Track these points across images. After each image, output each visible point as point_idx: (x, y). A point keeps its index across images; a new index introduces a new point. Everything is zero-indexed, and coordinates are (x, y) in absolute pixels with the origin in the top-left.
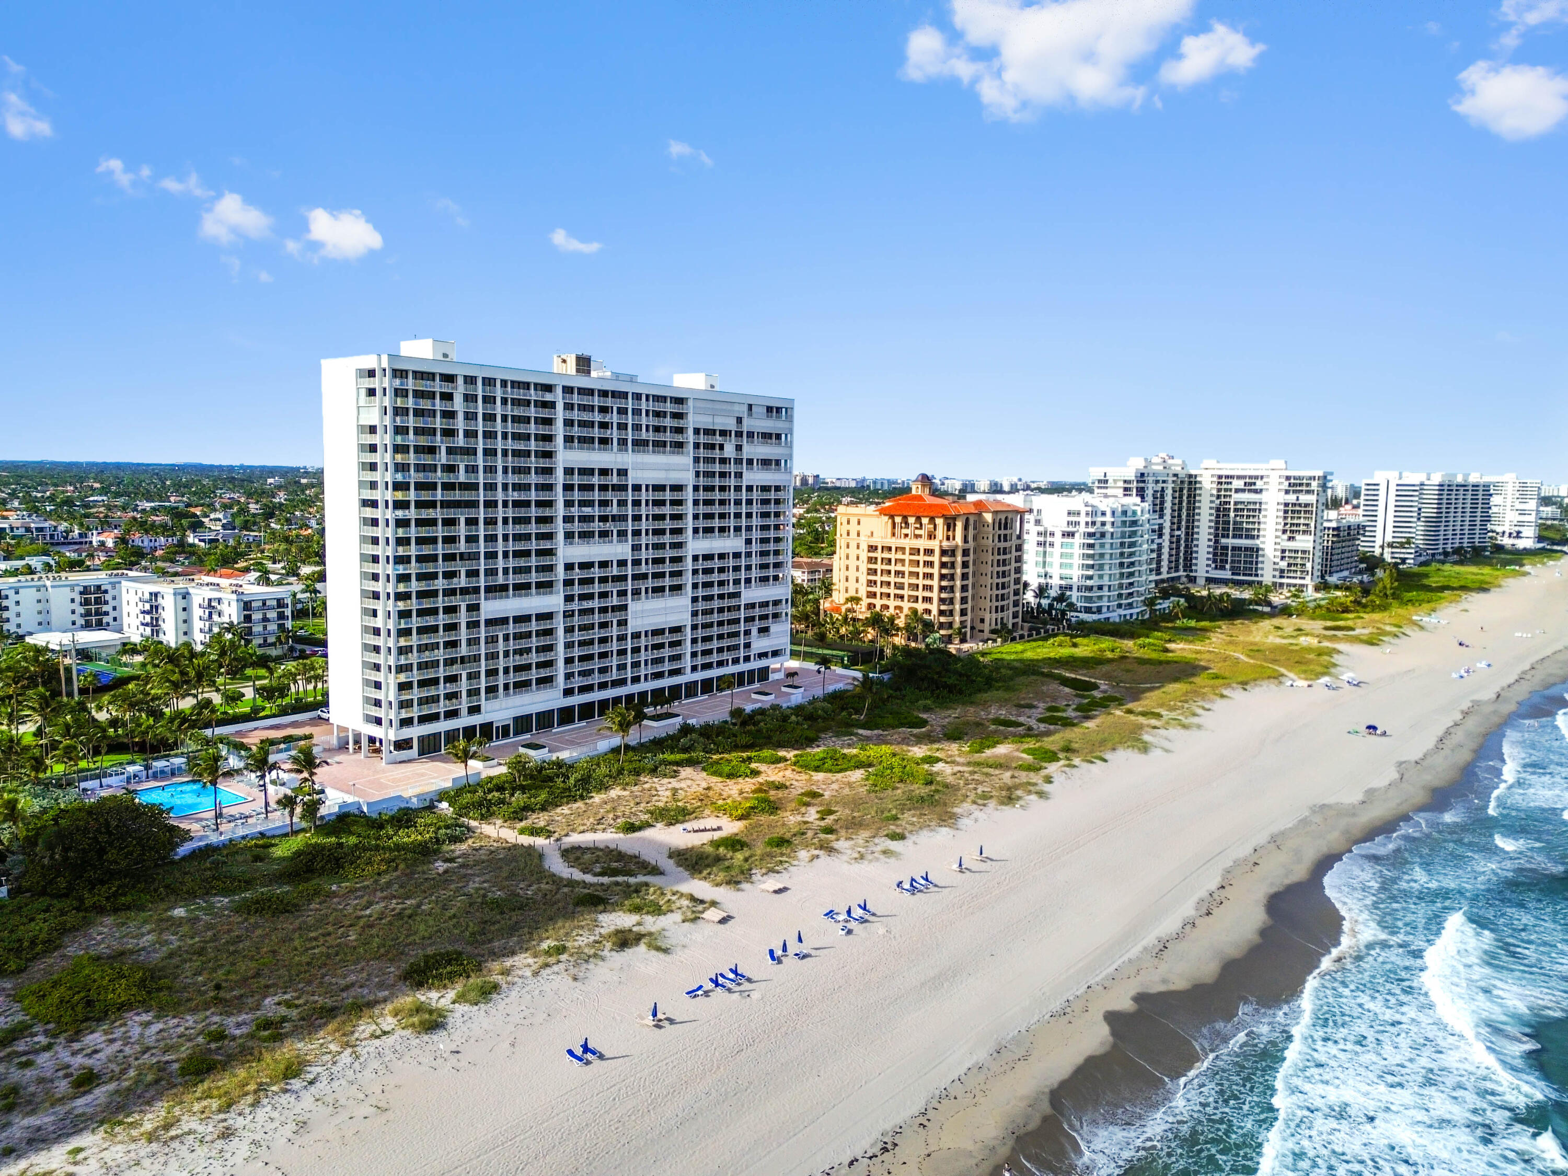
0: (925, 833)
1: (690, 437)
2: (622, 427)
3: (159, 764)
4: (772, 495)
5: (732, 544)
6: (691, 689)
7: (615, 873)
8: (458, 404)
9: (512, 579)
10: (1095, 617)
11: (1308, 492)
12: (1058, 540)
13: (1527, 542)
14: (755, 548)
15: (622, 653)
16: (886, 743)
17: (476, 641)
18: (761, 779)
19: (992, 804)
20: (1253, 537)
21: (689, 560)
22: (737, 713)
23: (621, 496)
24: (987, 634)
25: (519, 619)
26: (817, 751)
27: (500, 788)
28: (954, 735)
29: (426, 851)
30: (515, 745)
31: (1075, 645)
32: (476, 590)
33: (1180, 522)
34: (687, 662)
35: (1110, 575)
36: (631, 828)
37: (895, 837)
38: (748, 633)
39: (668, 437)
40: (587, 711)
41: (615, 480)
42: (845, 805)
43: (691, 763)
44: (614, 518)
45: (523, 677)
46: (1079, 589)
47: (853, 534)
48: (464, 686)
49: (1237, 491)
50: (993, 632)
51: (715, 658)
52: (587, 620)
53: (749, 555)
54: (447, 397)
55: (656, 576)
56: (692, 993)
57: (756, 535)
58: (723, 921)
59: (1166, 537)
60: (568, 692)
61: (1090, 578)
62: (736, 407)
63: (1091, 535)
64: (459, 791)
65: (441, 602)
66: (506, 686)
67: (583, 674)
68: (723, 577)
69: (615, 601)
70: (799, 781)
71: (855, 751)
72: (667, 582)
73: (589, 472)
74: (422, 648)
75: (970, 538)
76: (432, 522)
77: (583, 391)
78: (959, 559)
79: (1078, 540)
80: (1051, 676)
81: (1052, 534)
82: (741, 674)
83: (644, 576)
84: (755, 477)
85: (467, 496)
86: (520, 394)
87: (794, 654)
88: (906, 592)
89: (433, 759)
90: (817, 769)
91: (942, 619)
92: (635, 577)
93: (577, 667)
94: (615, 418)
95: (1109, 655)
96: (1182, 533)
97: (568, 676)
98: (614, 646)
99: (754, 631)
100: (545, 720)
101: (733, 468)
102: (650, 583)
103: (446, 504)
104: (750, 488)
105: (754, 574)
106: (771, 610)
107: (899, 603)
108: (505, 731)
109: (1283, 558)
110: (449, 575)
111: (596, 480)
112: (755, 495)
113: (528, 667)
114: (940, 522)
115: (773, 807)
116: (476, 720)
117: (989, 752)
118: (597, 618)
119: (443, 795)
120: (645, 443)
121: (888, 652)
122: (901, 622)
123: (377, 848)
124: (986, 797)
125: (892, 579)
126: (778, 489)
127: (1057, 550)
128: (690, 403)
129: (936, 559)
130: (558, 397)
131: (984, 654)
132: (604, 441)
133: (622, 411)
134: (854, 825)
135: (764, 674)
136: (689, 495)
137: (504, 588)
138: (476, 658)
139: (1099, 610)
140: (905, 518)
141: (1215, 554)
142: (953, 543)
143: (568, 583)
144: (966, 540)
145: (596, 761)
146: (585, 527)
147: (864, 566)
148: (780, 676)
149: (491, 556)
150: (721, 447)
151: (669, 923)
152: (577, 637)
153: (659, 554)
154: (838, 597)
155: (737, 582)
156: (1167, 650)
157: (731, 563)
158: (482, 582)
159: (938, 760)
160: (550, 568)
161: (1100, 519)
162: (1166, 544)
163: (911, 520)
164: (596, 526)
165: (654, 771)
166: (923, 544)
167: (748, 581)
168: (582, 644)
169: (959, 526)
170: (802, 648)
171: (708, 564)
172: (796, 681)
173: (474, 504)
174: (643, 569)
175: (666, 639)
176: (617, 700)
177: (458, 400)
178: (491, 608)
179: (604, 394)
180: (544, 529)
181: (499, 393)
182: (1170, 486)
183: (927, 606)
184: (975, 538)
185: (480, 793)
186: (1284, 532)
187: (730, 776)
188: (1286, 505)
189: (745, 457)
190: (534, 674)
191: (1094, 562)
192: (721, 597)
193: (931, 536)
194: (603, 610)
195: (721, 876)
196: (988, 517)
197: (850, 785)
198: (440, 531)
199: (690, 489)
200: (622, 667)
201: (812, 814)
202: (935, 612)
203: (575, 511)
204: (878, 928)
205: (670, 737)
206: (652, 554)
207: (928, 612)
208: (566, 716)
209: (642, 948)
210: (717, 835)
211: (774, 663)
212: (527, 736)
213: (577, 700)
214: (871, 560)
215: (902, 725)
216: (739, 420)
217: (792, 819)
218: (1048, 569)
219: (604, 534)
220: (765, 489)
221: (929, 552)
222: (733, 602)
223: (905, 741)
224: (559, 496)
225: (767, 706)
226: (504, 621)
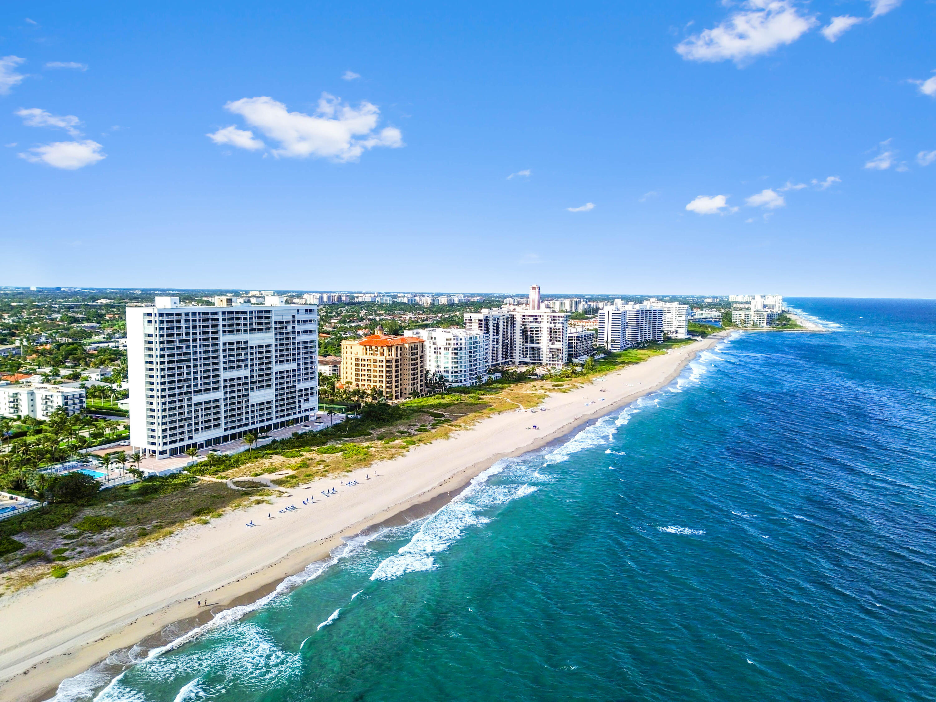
0: (359, 470)
1: (273, 325)
2: (245, 324)
3: (67, 464)
4: (309, 345)
5: (292, 366)
6: (276, 426)
7: (253, 487)
8: (183, 324)
9: (203, 388)
10: (459, 384)
11: (559, 323)
12: (442, 351)
13: (682, 335)
14: (302, 367)
15: (247, 413)
16: (353, 442)
17: (191, 412)
18: (304, 457)
19: (385, 460)
20: (538, 343)
21: (274, 374)
22: (295, 434)
23: (245, 351)
24: (407, 395)
25: (206, 403)
26: (326, 447)
27: (206, 465)
28: (380, 438)
29: (185, 485)
30: (207, 451)
31: (443, 398)
32: (190, 392)
33: (507, 337)
34: (274, 415)
35: (465, 366)
36: (257, 475)
37: (348, 471)
38: (299, 402)
39: (264, 326)
40: (233, 437)
41: (243, 345)
42: (333, 463)
43: (277, 453)
44: (243, 360)
45: (208, 424)
46: (452, 372)
47: (349, 353)
48: (186, 429)
49: (531, 322)
50: (410, 394)
51: (286, 413)
52: (232, 401)
53: (299, 370)
54: (178, 321)
55: (260, 381)
56: (280, 512)
57: (302, 361)
58: (289, 496)
59: (501, 344)
60: (226, 430)
61: (457, 367)
62: (292, 312)
63: (456, 349)
64: (191, 467)
65: (177, 398)
66: (202, 428)
67: (231, 422)
68: (288, 380)
69: (244, 393)
70: (317, 457)
71: (340, 446)
72: (265, 383)
73: (232, 343)
74: (170, 416)
75: (399, 355)
76: (173, 368)
77: (230, 313)
78: (394, 364)
79: (451, 351)
80: (427, 412)
81: (440, 349)
82: (297, 419)
83: (255, 382)
84: (301, 338)
85: (186, 357)
86: (205, 317)
87: (320, 408)
88: (372, 379)
89: (175, 457)
90: (325, 453)
91: (388, 390)
92: (252, 383)
93: (229, 420)
94: (242, 322)
95: (456, 402)
96: (508, 341)
97: (226, 423)
98: (244, 411)
99: (302, 401)
100: (217, 441)
101: (291, 336)
102: (258, 384)
103: (178, 361)
104: (299, 343)
105: (302, 377)
106: (309, 392)
107: (369, 383)
108: (202, 446)
109: (550, 352)
110: (180, 388)
111: (235, 346)
112: (301, 346)
113: (210, 421)
114: (385, 348)
115: (308, 466)
116: (191, 442)
117: (391, 443)
118: (236, 400)
119: (184, 469)
120: (255, 330)
121: (363, 405)
122: (369, 392)
123: (168, 485)
124: (384, 457)
125: (366, 373)
126: (311, 342)
127: (442, 356)
128: (273, 312)
129: (384, 364)
130: (220, 316)
131: (403, 404)
132: (238, 331)
133: (245, 318)
134: (335, 469)
135: (307, 418)
136: (273, 348)
137: (200, 391)
138: (191, 418)
139: (461, 381)
140: (371, 347)
141: (523, 351)
142: (391, 357)
143: (225, 387)
144: (397, 356)
145: (240, 455)
146: (231, 365)
147: (354, 367)
148: (315, 418)
149: (196, 379)
150: (286, 328)
151: (272, 498)
152: (229, 408)
153: (261, 373)
154: (343, 381)
155: (294, 381)
156: (480, 399)
157: (292, 374)
158: (192, 389)
159: (372, 447)
160: (218, 382)
161: (459, 342)
162: (501, 347)
163: (373, 348)
164: (236, 364)
165: (263, 457)
166: (379, 358)
167: (299, 380)
168: (231, 410)
169: (394, 350)
170: (324, 405)
171: (282, 375)
172: (320, 420)
173: (189, 360)
174: (255, 379)
175: (265, 406)
176: (245, 432)
177: (183, 322)
178: (196, 399)
179: (237, 313)
180: (215, 367)
181: (197, 317)
182: (501, 321)
183: (381, 384)
184: (401, 354)
185: (199, 467)
186: (550, 340)
187: (292, 457)
188: (551, 328)
189: (296, 331)
190: (212, 423)
191: (457, 360)
192: (288, 388)
193: (382, 354)
194: (239, 397)
195: (288, 485)
196: (406, 345)
197: (337, 457)
198: (176, 371)
199: (274, 346)
200: (247, 419)
201: (321, 467)
202: (384, 387)
203: (227, 359)
204: (337, 495)
205: (268, 445)
206: (258, 373)
207: (381, 387)
208: (225, 439)
209: (264, 504)
210: (287, 475)
211: (311, 413)
212: (211, 447)
213: (229, 432)
214: (357, 365)
215: (361, 435)
216: (294, 316)
217: (314, 469)
218: (439, 364)
219: (238, 367)
220: (306, 342)
221: (381, 361)
222: (293, 390)
223: (362, 441)
224: (221, 354)
225: (307, 431)
226: (200, 404)
